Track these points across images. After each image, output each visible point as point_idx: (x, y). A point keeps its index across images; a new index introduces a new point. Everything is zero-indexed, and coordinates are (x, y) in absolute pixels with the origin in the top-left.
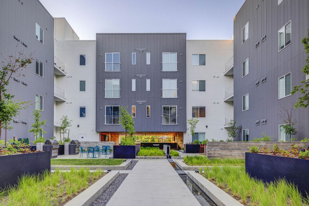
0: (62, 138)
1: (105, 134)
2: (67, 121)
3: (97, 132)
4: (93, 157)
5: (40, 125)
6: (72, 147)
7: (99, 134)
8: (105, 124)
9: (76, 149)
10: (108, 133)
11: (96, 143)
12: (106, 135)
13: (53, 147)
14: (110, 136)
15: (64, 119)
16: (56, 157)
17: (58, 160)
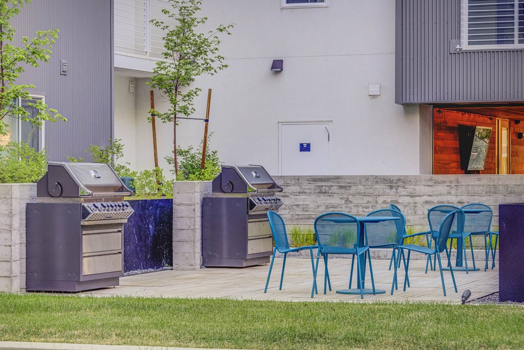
0: (165, 151)
1: (465, 119)
2: (197, 30)
3: (408, 107)
4: (355, 285)
5: (18, 64)
6: (224, 211)
7: (417, 119)
8: (465, 45)
9: (253, 229)
10: (489, 110)
11: (392, 183)
12: (472, 130)
13: (85, 213)
14: (504, 133)
15: (174, 25)
16: (111, 280)
17: (119, 305)
